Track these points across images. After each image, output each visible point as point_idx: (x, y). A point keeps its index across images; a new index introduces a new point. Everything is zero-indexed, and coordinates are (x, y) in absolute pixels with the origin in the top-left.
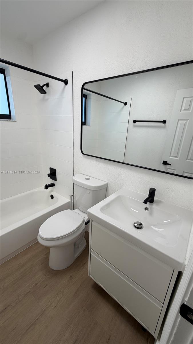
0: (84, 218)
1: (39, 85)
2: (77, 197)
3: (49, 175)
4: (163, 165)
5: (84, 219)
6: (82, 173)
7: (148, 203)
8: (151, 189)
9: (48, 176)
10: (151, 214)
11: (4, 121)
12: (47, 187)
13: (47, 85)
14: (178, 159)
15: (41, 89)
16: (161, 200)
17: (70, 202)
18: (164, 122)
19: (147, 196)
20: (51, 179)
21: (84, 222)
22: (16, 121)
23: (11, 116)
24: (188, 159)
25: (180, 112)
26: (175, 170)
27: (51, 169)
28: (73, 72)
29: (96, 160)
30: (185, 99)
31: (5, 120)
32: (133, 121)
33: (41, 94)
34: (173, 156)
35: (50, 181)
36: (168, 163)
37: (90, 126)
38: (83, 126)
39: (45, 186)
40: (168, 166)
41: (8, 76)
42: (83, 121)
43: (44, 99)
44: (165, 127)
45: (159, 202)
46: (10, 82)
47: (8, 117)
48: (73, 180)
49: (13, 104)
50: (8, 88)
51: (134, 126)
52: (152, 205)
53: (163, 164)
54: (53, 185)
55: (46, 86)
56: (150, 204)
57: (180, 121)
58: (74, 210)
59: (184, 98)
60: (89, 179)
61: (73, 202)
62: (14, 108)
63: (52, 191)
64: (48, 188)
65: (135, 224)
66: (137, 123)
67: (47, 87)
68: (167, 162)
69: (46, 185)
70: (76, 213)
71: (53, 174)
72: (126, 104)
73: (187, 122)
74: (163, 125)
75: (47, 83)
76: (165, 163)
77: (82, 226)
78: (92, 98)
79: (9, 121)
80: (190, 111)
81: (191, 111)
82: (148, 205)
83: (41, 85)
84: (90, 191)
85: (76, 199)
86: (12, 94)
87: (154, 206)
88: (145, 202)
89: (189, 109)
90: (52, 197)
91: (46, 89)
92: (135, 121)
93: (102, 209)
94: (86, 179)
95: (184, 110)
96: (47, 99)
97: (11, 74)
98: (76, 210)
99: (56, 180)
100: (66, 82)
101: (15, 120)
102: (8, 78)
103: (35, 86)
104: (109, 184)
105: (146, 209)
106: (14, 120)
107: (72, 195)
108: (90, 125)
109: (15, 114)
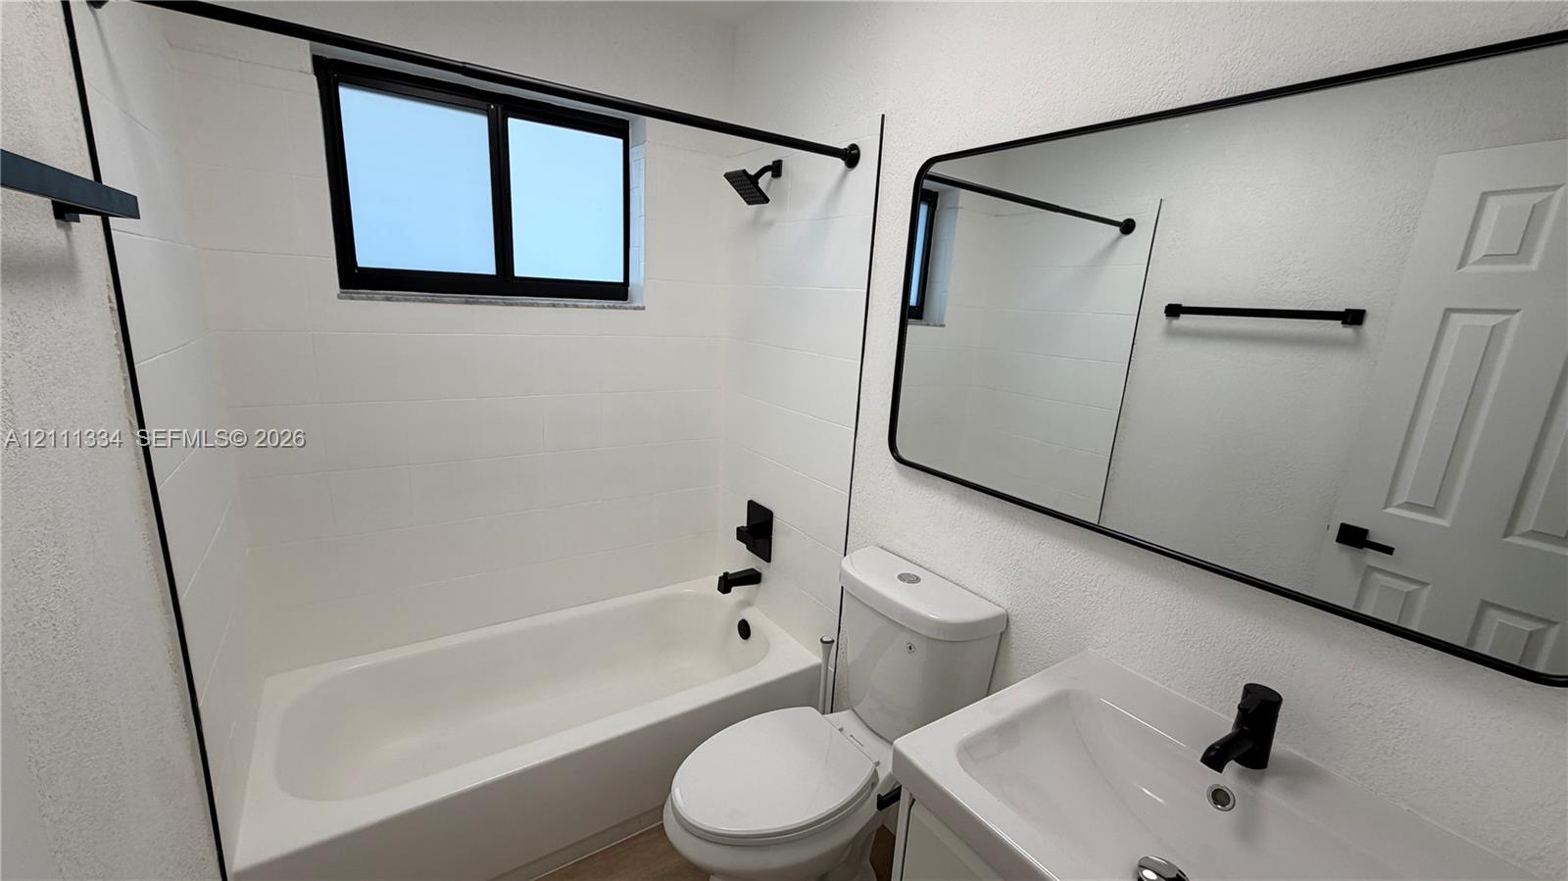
0: (878, 764)
1: (744, 171)
2: (851, 652)
3: (742, 535)
4: (1341, 545)
5: (876, 771)
6: (886, 547)
7: (1232, 767)
8: (1250, 689)
9: (739, 538)
10: (1248, 831)
11: (603, 307)
12: (727, 583)
13: (776, 169)
14: (1445, 523)
15: (748, 187)
16: (1318, 764)
17: (818, 667)
18: (1353, 317)
19: (1224, 722)
20: (748, 548)
21: (874, 785)
22: (643, 308)
23: (630, 288)
24: (1517, 532)
25: (1460, 267)
26: (1424, 584)
27: (754, 508)
28: (883, 116)
29: (959, 497)
30: (1491, 201)
31: (606, 303)
32: (1164, 309)
33: (749, 203)
34: (1409, 505)
35: (741, 559)
36: (1372, 538)
37: (944, 326)
38: (909, 327)
39: (720, 578)
40: (1372, 557)
41: (638, 145)
42: (913, 301)
43: (756, 224)
44: (1356, 345)
45: (1302, 774)
46: (642, 167)
47: (615, 292)
48: (843, 574)
49: (643, 245)
50: (631, 187)
51: (1171, 333)
52: (1257, 782)
53: (1337, 541)
54: (751, 578)
55: (769, 174)
56: (1241, 774)
57: (1455, 317)
58: (832, 712)
59: (1485, 196)
60: (918, 580)
61: (831, 669)
62: (642, 259)
63: (746, 603)
64: (733, 589)
65: (1142, 867)
66: (1185, 320)
67: (773, 176)
68: (1365, 532)
69: (726, 574)
70: (841, 730)
71: (758, 530)
72: (1128, 227)
73: (1505, 323)
74: (1348, 332)
75: (774, 162)
76: (1352, 537)
77: (863, 802)
78: (960, 205)
79: (620, 308)
80: (1527, 261)
81: (1534, 266)
82: (1230, 776)
83: (752, 172)
84: (914, 641)
85: (849, 662)
86: (643, 210)
87: (1270, 792)
88: (1215, 758)
89: (1522, 253)
90: (745, 630)
91: (769, 184)
92: (1174, 311)
93: (969, 751)
94: (900, 577)
95: (1489, 258)
96: (770, 224)
97: (648, 139)
98: (842, 717)
99: (768, 560)
100: (851, 156)
101: (640, 305)
102: (637, 153)
103: (728, 176)
104: (1013, 619)
105: (1220, 797)
106: (636, 305)
107: (833, 641)
108: (945, 322)
109: (642, 281)
